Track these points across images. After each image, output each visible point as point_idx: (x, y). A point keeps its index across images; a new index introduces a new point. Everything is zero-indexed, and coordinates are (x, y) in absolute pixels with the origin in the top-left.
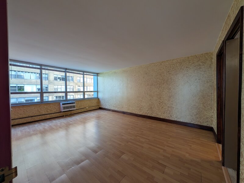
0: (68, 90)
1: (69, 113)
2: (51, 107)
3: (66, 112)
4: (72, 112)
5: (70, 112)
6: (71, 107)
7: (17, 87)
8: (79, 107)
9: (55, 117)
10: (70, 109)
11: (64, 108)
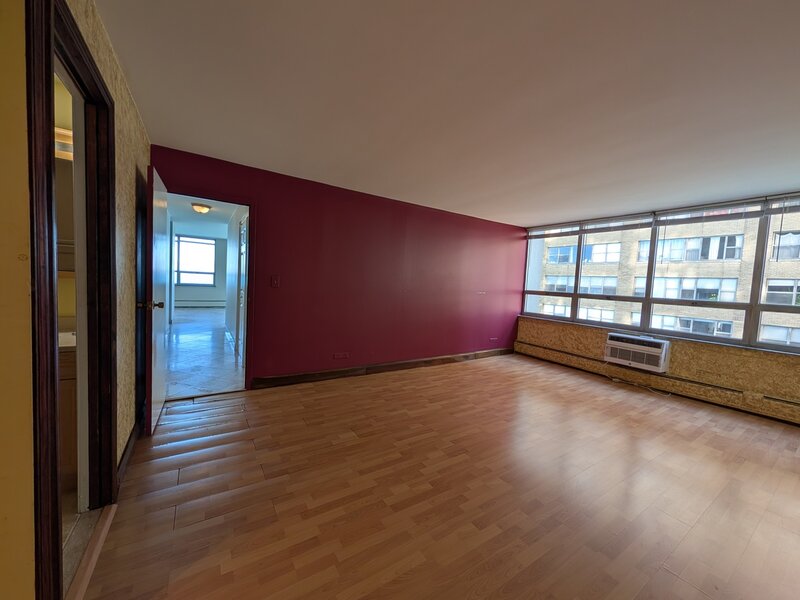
0: (657, 293)
1: (641, 378)
2: (587, 338)
3: (628, 372)
4: (654, 381)
5: (644, 376)
6: (638, 357)
7: (795, 289)
8: (699, 372)
9: (591, 370)
10: (634, 364)
11: (614, 352)
